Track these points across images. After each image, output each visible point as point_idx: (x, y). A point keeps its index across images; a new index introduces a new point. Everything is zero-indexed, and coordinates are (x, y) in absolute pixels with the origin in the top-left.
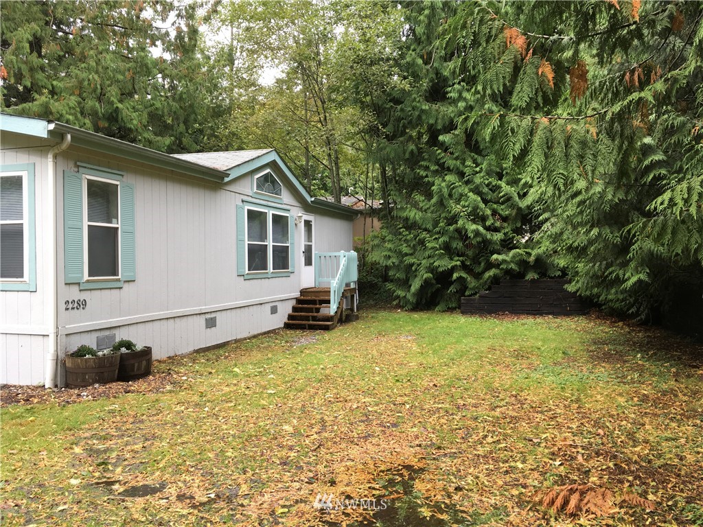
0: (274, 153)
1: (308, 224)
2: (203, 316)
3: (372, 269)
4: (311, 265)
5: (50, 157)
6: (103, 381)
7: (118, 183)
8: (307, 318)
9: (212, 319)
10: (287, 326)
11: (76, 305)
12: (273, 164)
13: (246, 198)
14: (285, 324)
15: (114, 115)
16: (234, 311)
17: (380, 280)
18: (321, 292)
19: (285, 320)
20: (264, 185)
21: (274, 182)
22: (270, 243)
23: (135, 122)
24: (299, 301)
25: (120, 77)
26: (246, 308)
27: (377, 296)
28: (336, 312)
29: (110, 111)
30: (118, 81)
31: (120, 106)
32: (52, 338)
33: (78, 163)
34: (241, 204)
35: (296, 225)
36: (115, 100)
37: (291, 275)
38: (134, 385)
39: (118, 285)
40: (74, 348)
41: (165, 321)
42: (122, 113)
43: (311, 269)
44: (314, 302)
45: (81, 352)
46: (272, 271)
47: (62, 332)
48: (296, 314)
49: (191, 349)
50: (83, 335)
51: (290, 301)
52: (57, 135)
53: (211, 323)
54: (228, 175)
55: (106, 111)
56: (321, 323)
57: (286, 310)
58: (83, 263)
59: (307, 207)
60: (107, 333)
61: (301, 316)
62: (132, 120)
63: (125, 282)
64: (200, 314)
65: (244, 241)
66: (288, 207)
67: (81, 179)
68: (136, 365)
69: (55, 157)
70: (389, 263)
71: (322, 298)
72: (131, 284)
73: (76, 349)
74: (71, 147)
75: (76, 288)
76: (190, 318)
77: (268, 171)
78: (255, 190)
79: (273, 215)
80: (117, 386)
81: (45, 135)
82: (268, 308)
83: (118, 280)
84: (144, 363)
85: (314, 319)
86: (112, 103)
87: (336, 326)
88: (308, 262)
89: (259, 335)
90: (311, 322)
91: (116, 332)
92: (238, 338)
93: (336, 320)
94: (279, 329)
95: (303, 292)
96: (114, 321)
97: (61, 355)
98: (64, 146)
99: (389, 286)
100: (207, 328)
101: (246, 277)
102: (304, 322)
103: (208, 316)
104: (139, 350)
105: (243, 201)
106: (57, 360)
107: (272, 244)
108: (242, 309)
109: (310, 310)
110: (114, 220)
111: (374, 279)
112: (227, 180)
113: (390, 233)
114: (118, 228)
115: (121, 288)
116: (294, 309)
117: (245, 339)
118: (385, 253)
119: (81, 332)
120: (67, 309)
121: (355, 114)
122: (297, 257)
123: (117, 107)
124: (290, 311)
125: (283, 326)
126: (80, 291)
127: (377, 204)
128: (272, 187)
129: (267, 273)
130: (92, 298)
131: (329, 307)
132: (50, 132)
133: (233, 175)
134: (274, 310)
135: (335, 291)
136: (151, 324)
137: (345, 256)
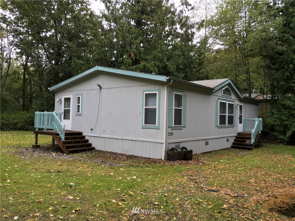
0: (230, 80)
1: (241, 107)
2: (204, 141)
3: (266, 126)
4: (242, 123)
5: (166, 87)
6: (180, 160)
7: (182, 94)
8: (241, 145)
9: (207, 142)
10: (232, 147)
11: (171, 134)
12: (229, 84)
13: (219, 97)
14: (232, 146)
15: (166, 67)
16: (214, 140)
17: (270, 130)
18: (246, 134)
19: (232, 144)
20: (225, 92)
21: (229, 91)
22: (227, 114)
23: (172, 69)
24: (236, 137)
25: (167, 53)
26: (218, 139)
27: (269, 137)
28: (254, 143)
29: (164, 66)
30: (167, 54)
31: (168, 63)
32: (164, 144)
33: (173, 89)
34: (217, 100)
35: (236, 107)
36: (166, 62)
37: (234, 127)
38: (190, 162)
39: (181, 128)
40: (170, 148)
41: (193, 142)
42: (168, 66)
43: (241, 125)
44: (243, 138)
45: (173, 149)
46: (227, 125)
47: (167, 143)
48: (236, 142)
49: (201, 152)
50: (172, 144)
51: (233, 137)
52: (169, 81)
53: (207, 144)
54: (215, 89)
55: (163, 66)
56: (247, 147)
57: (232, 140)
58: (173, 120)
59: (241, 100)
60: (178, 144)
61: (238, 143)
62: (171, 68)
63: (183, 127)
64: (203, 140)
65: (218, 113)
66: (234, 100)
67: (173, 94)
68: (188, 155)
69: (167, 87)
70: (276, 123)
71: (247, 137)
72: (185, 128)
73: (171, 148)
74: (172, 84)
75: (170, 129)
76: (200, 141)
77: (227, 87)
78: (222, 94)
79: (228, 103)
80: (184, 162)
81: (166, 81)
82: (225, 139)
83: (181, 127)
84: (191, 155)
85: (244, 145)
86: (165, 63)
87: (254, 149)
88: (241, 122)
89: (222, 149)
90: (243, 146)
91: (180, 144)
92: (216, 150)
93: (254, 146)
94: (229, 148)
95: (239, 134)
96: (180, 140)
97: (167, 150)
98: (170, 84)
99: (276, 134)
100: (206, 145)
101: (219, 127)
102: (239, 146)
103: (206, 141)
104: (189, 150)
105: (218, 99)
106: (166, 151)
107: (227, 115)
108: (217, 139)
109: (242, 141)
110: (181, 107)
111: (267, 130)
112: (214, 91)
113: (276, 111)
114: (182, 109)
115: (182, 129)
116: (235, 140)
117: (218, 150)
118: (274, 119)
119: (171, 143)
120: (168, 135)
121: (260, 61)
122: (236, 120)
123: (167, 64)
124: (233, 141)
125: (231, 147)
126: (172, 129)
127: (269, 97)
128: (228, 93)
129: (226, 126)
130: (175, 132)
131: (251, 141)
132: (167, 80)
133: (216, 89)
134: (228, 140)
135: (253, 134)
136: (189, 142)
137: (257, 120)
